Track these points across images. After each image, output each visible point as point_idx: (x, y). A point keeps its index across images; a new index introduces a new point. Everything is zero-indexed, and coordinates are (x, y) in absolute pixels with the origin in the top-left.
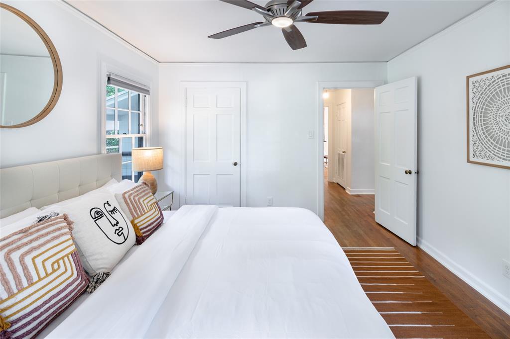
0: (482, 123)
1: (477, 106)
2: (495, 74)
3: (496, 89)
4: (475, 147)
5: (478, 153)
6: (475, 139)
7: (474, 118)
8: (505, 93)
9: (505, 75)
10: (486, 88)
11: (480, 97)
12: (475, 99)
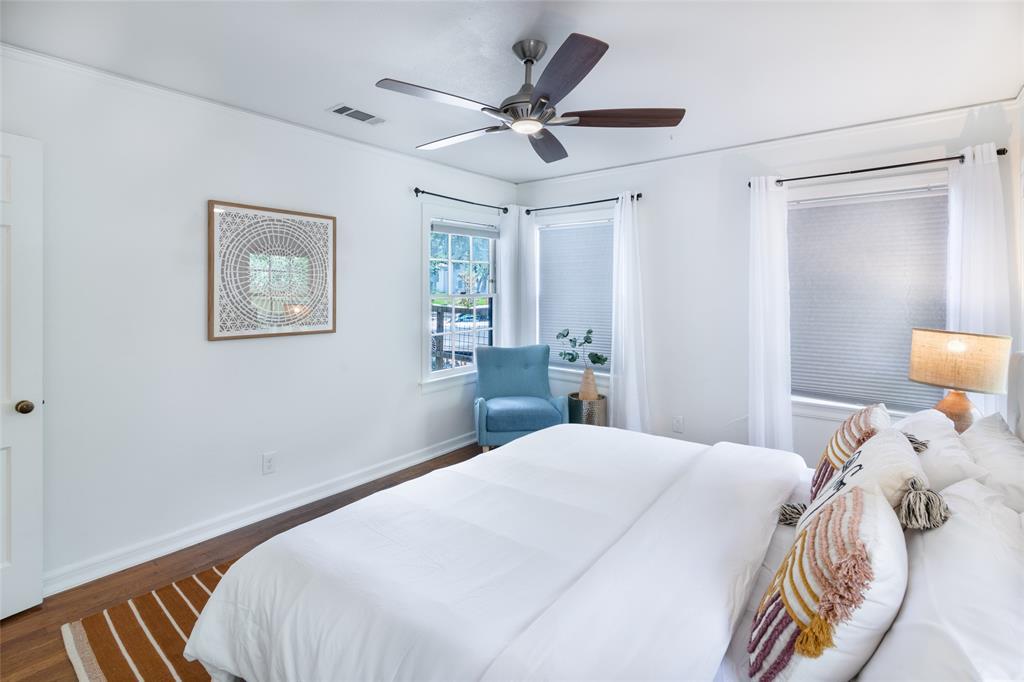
0: (238, 278)
1: (228, 252)
2: (260, 213)
3: (259, 235)
4: (224, 315)
5: (229, 324)
6: (224, 302)
7: (222, 269)
8: (272, 242)
9: (273, 220)
10: (244, 229)
11: (233, 240)
12: (224, 240)
